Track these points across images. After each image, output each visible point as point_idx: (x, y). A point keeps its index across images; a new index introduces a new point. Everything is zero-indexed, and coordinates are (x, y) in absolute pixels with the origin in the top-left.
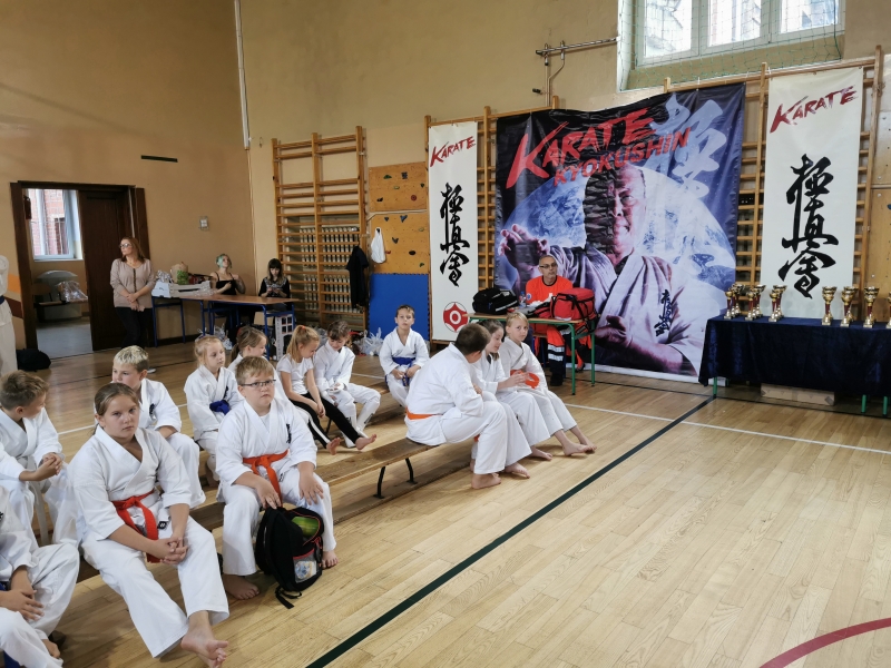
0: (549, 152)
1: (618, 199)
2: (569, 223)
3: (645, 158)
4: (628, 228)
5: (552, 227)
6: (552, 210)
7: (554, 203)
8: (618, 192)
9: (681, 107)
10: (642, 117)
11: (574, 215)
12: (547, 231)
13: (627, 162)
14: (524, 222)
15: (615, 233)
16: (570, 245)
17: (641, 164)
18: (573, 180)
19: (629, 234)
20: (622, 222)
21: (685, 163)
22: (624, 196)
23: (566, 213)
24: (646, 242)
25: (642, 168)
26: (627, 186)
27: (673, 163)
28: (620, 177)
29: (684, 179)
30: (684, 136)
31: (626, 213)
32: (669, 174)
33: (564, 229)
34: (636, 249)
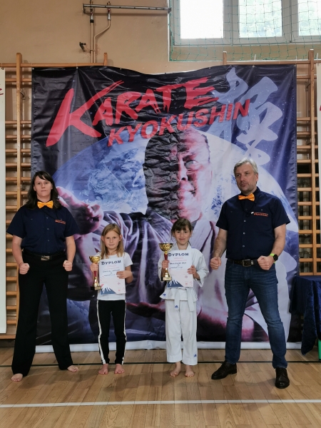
0: (100, 110)
1: (182, 163)
2: (128, 187)
3: (209, 123)
4: (193, 192)
5: (107, 191)
6: (105, 173)
7: (108, 164)
8: (182, 156)
9: (240, 80)
10: (202, 85)
11: (133, 178)
12: (100, 195)
13: (190, 127)
14: (70, 185)
15: (181, 198)
16: (128, 211)
17: (205, 129)
18: (131, 141)
19: (194, 199)
20: (187, 186)
21: (247, 131)
22: (188, 160)
23: (123, 175)
24: (214, 206)
25: (205, 134)
26: (191, 150)
27: (236, 132)
28: (183, 141)
29: (248, 146)
30: (244, 106)
31: (191, 178)
32: (234, 141)
33: (121, 194)
34: (204, 214)
